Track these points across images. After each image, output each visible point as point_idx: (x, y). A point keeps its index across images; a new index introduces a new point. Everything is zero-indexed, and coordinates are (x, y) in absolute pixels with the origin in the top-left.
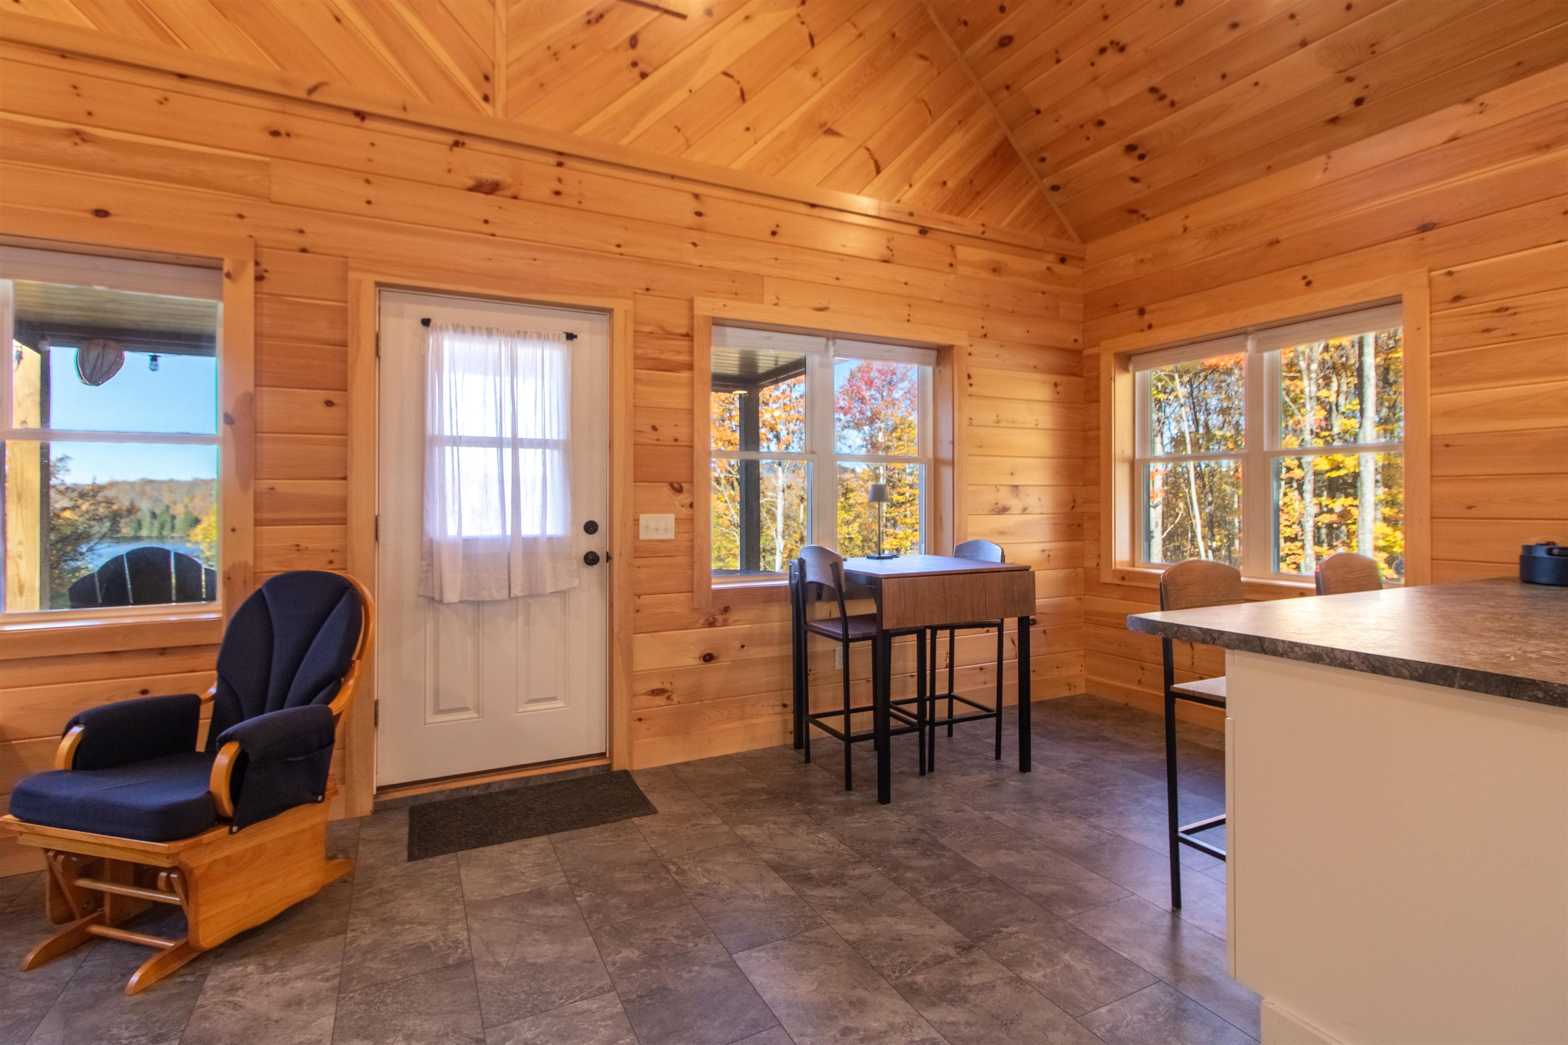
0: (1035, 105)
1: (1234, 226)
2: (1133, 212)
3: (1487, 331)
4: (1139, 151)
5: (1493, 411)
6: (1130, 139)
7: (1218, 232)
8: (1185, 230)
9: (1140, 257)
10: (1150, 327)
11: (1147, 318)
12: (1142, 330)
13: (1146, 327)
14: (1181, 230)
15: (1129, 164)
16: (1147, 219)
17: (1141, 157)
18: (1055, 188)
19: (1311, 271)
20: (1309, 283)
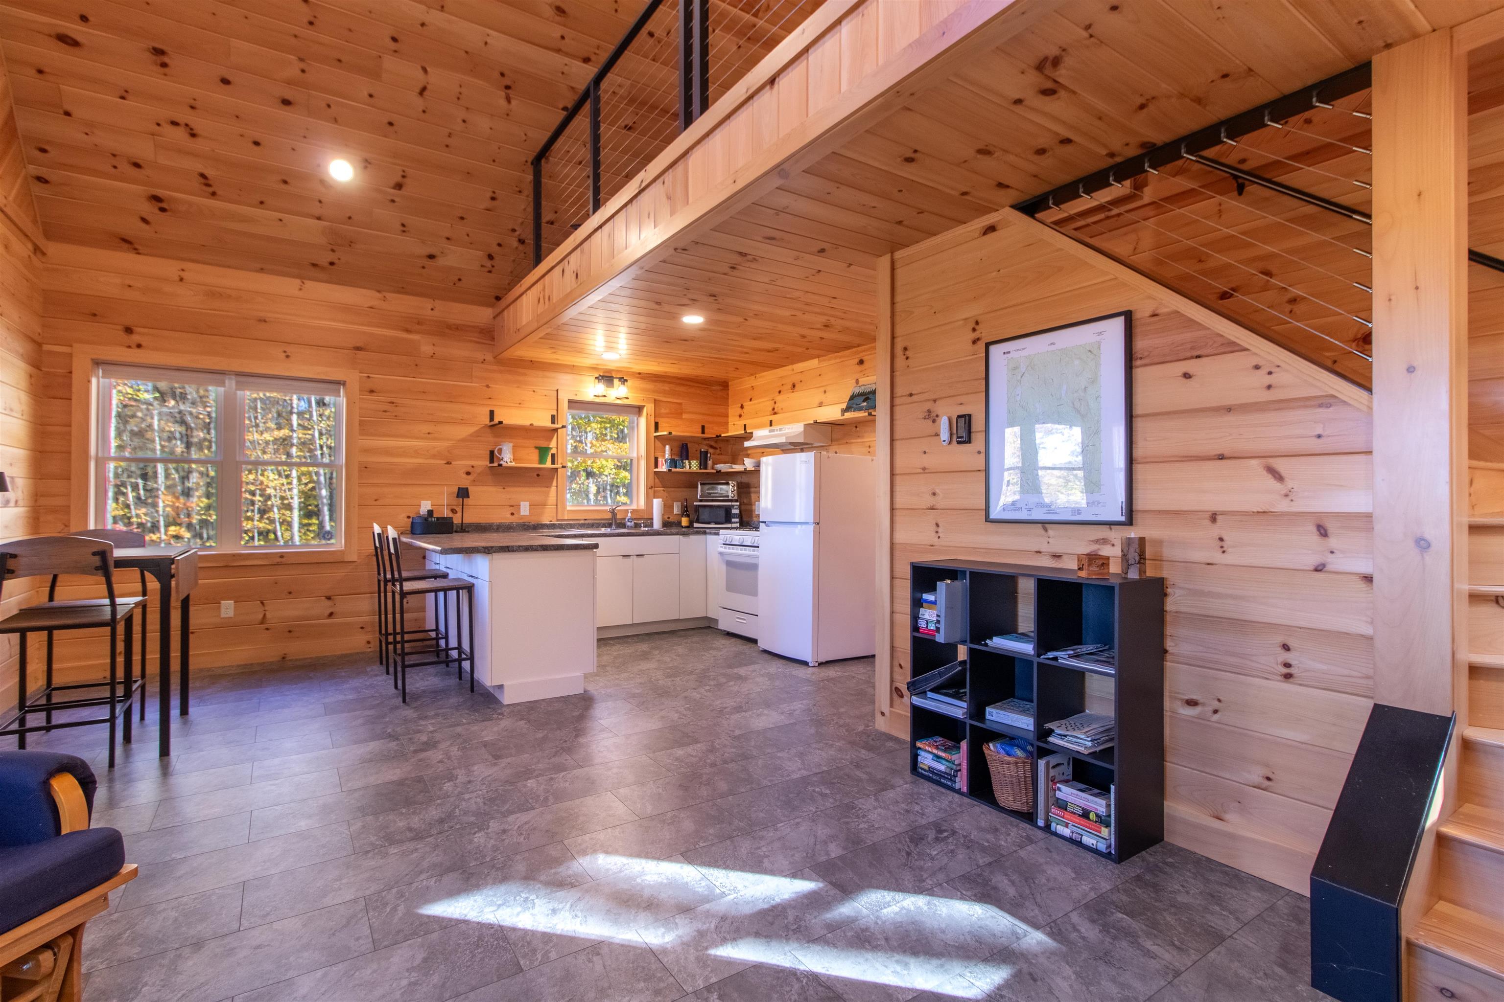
0: (68, 108)
1: (230, 296)
2: (127, 243)
3: (385, 411)
4: (164, 205)
5: (387, 452)
6: (160, 192)
7: (213, 294)
8: (181, 280)
9: (128, 282)
10: (139, 346)
11: (136, 338)
12: (129, 347)
13: (134, 346)
14: (177, 279)
15: (148, 209)
16: (139, 254)
17: (163, 210)
18: (40, 179)
19: (290, 349)
20: (288, 357)
